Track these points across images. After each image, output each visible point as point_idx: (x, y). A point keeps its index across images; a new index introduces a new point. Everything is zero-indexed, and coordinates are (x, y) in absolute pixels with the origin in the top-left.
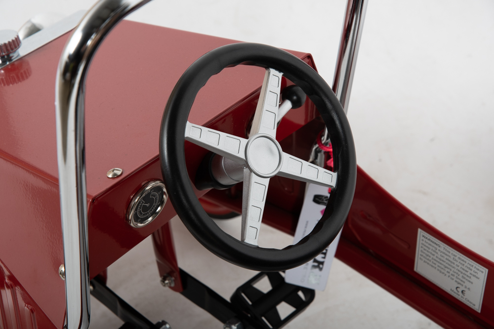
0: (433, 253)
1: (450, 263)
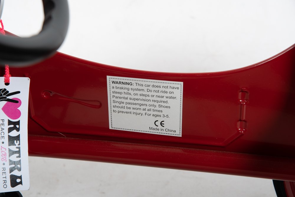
0: (126, 96)
1: (144, 98)
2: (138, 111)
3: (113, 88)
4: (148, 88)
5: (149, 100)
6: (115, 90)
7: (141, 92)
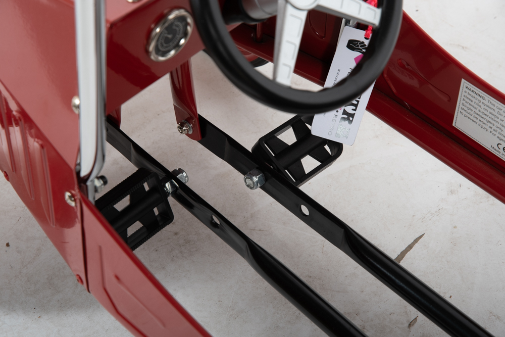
0: (476, 106)
1: (493, 117)
2: (484, 126)
3: (466, 92)
4: (499, 111)
5: (497, 122)
6: (466, 94)
7: (492, 111)
